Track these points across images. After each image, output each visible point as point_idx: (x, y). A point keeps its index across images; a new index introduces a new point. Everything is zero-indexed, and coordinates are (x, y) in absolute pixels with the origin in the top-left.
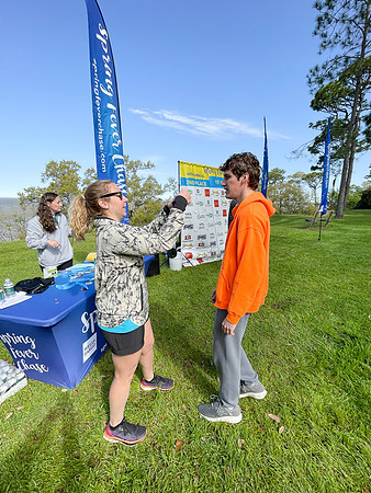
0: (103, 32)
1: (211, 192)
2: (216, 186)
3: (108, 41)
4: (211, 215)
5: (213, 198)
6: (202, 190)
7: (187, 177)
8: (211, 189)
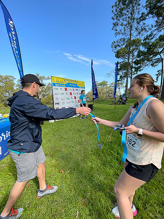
0: (11, 22)
1: (68, 89)
2: (70, 87)
3: (14, 26)
4: (68, 99)
5: (69, 91)
6: (63, 88)
7: (55, 82)
8: (68, 88)
